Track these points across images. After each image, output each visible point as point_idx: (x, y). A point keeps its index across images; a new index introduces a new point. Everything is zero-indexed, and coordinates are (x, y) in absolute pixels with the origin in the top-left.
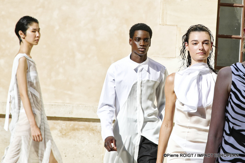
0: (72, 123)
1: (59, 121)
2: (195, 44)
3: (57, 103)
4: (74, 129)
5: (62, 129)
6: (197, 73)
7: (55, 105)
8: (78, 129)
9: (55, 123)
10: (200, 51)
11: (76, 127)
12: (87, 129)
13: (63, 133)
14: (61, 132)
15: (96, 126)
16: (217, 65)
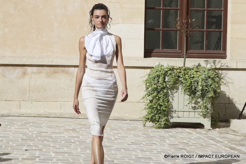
0: (54, 68)
1: (45, 68)
2: (97, 17)
3: (43, 56)
4: (55, 72)
5: (47, 72)
6: (99, 35)
7: (42, 57)
8: (57, 72)
9: (42, 69)
10: (100, 23)
11: (56, 71)
12: (63, 71)
13: (48, 75)
14: (46, 75)
15: (69, 70)
16: (146, 27)
